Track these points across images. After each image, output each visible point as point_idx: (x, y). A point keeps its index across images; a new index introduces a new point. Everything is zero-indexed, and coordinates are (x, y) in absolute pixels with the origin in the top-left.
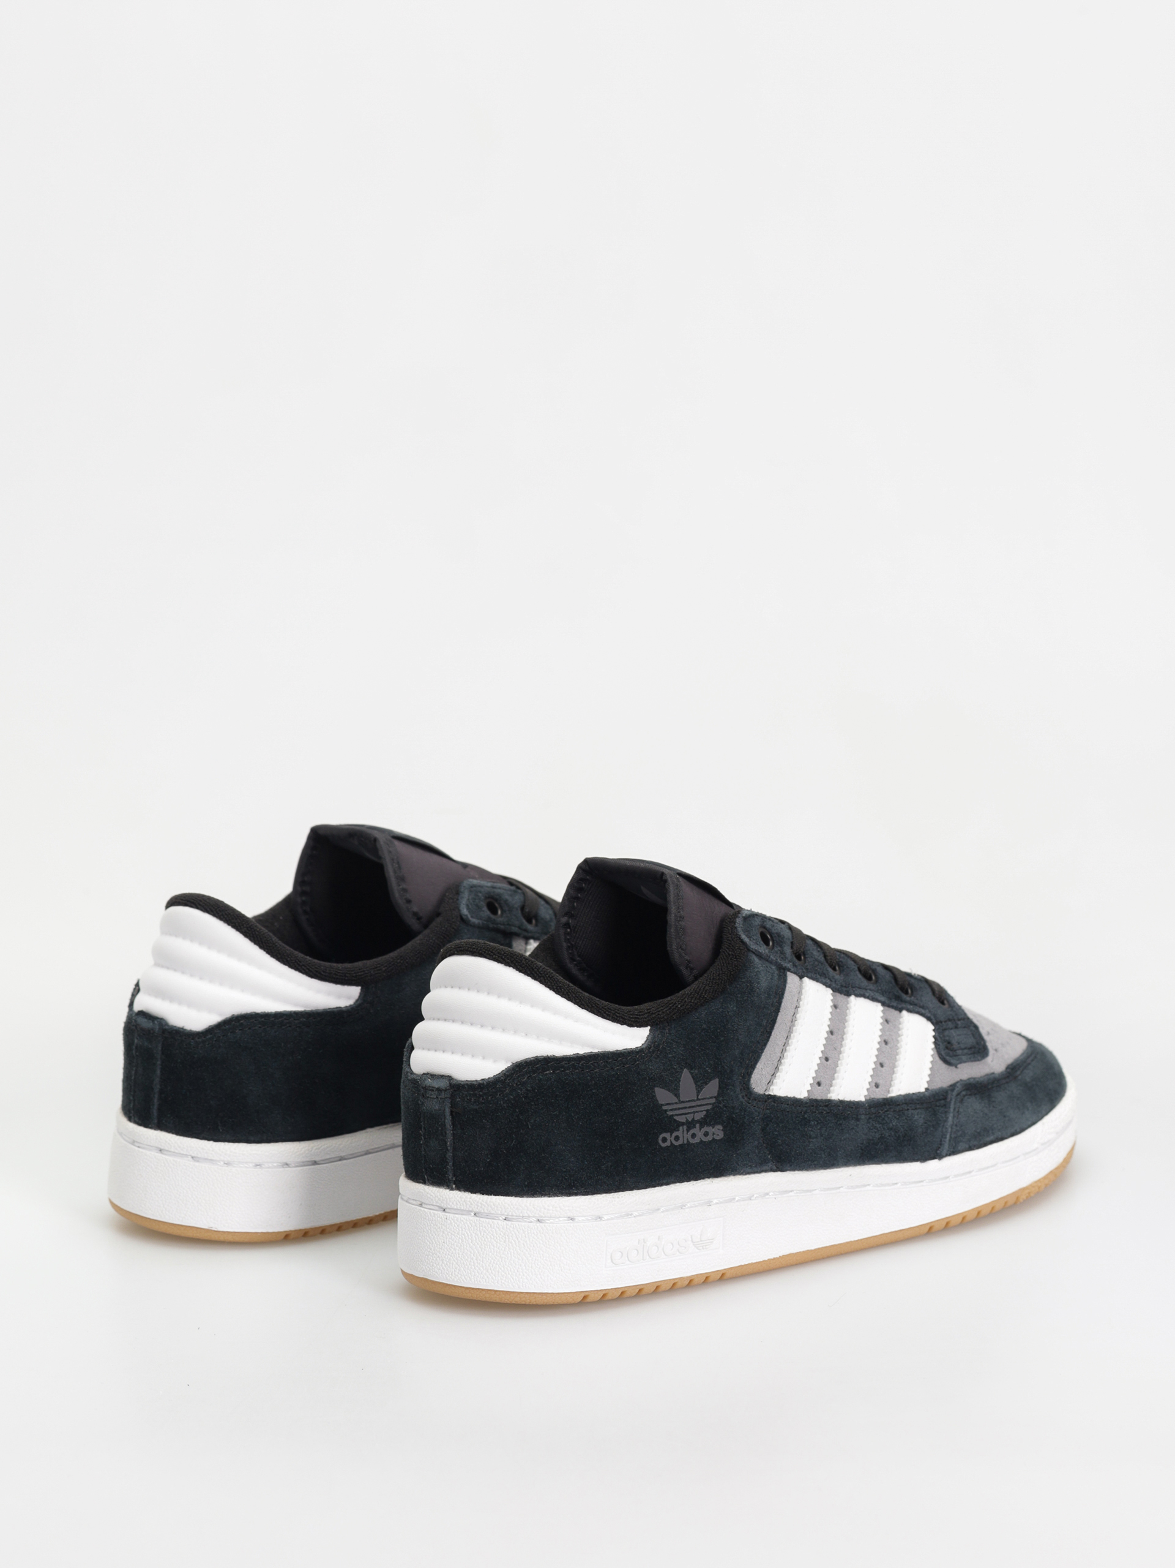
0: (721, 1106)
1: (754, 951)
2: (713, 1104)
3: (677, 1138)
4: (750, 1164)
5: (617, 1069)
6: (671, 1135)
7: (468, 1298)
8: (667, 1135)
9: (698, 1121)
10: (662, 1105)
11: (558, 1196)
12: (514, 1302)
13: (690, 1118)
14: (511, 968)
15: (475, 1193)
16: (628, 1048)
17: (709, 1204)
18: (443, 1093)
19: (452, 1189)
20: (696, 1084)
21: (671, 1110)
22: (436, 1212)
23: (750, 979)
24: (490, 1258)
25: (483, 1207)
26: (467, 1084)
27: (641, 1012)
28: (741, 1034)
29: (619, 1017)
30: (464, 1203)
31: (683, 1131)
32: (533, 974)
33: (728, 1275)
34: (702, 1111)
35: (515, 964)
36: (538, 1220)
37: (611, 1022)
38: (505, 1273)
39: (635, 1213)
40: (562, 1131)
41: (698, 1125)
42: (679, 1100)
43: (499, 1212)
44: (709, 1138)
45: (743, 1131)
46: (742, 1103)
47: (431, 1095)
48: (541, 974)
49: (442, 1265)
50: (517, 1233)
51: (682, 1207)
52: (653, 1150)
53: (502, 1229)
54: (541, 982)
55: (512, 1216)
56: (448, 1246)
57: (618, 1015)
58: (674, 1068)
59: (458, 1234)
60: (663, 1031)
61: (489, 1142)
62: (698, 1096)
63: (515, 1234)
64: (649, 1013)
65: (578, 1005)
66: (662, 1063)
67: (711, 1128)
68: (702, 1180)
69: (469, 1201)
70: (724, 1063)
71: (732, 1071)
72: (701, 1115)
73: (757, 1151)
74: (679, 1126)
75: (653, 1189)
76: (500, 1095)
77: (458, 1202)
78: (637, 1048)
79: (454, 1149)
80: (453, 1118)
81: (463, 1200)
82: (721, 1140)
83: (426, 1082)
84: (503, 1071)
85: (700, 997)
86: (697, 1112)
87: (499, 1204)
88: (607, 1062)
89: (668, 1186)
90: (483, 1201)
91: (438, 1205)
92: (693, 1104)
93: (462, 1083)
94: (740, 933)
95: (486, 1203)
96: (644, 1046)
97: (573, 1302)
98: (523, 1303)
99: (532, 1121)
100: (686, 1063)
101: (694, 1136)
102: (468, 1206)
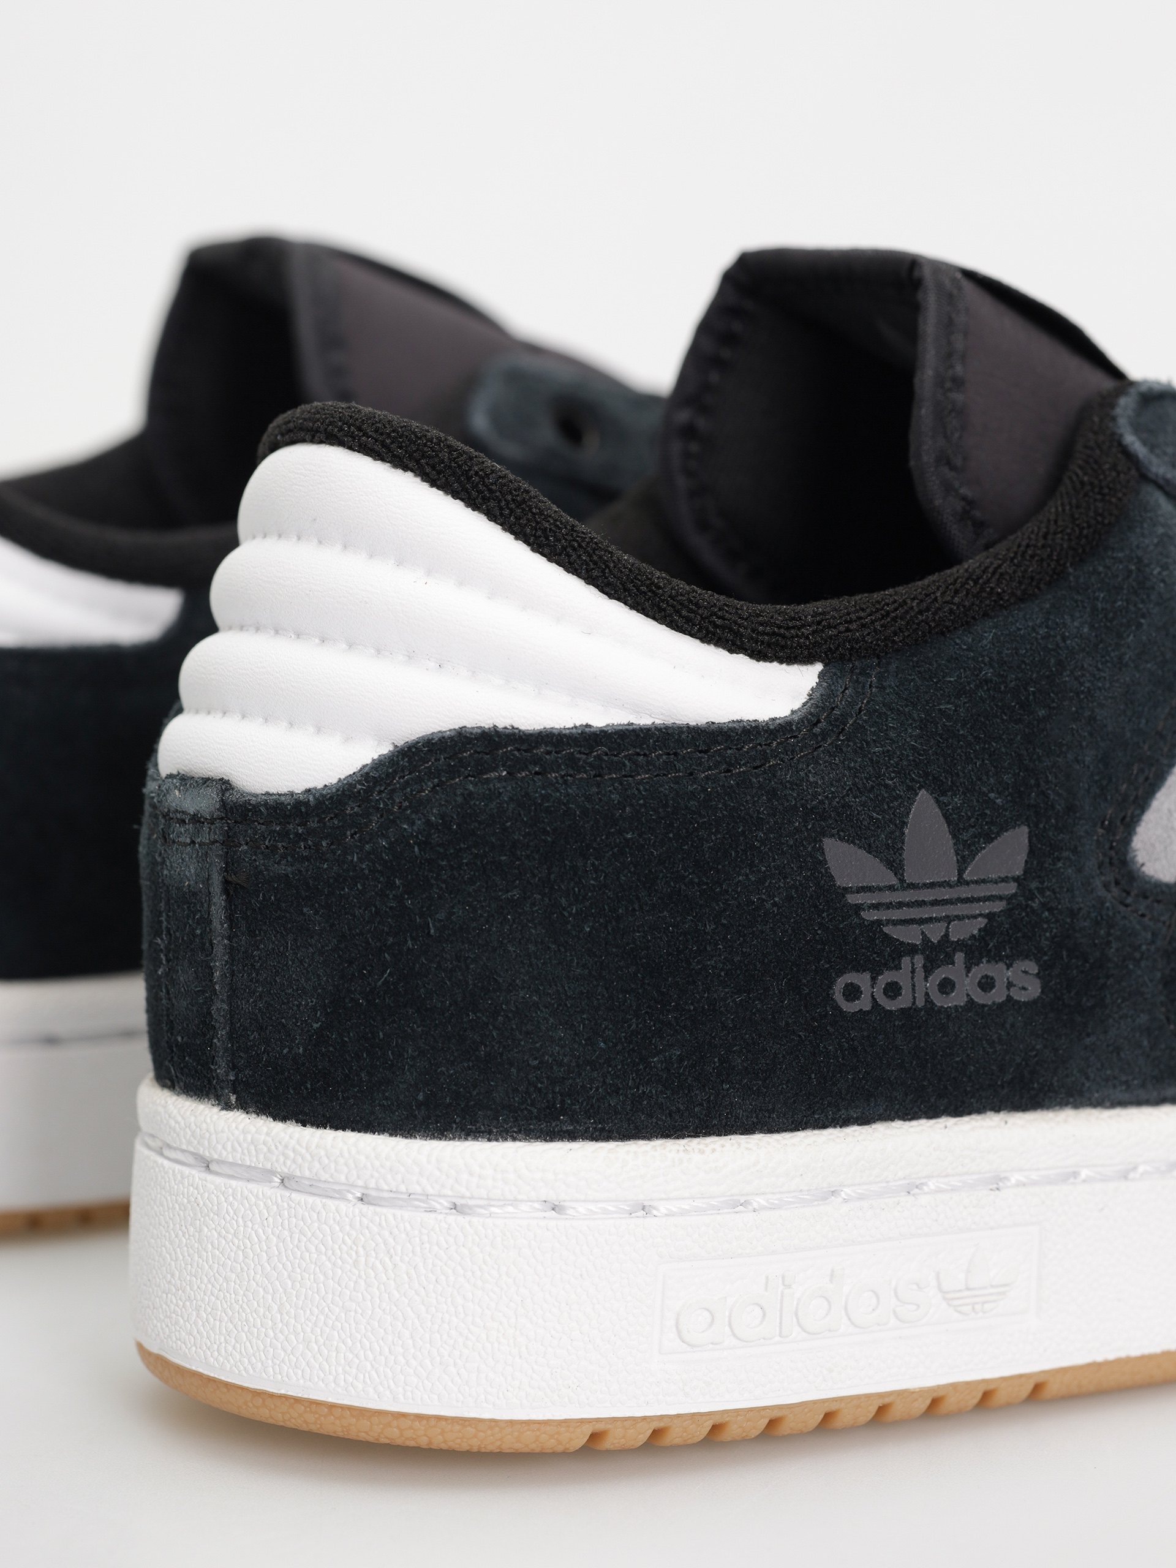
0: (1035, 905)
1: (1161, 482)
2: (1009, 899)
3: (893, 990)
4: (1124, 1078)
5: (707, 778)
6: (874, 979)
7: (263, 1420)
8: (862, 979)
9: (961, 945)
10: (846, 890)
11: (514, 1139)
12: (383, 1440)
13: (935, 933)
14: (410, 474)
15: (284, 1119)
16: (745, 718)
17: (997, 1183)
18: (206, 829)
19: (227, 1107)
20: (954, 836)
21: (876, 907)
22: (186, 1170)
23: (1140, 553)
24: (316, 1310)
25: (300, 1160)
26: (266, 804)
27: (792, 619)
28: (1101, 706)
29: (723, 627)
30: (252, 1148)
31: (913, 972)
32: (467, 491)
33: (1053, 1389)
34: (975, 917)
35: (418, 462)
36: (455, 1207)
37: (697, 642)
38: (357, 1356)
39: (761, 1201)
40: (532, 948)
41: (959, 957)
42: (902, 881)
43: (343, 1179)
44: (997, 995)
45: (1102, 981)
46: (1103, 903)
47: (179, 834)
48: (491, 491)
49: (195, 1323)
50: (391, 1241)
51: (912, 1188)
52: (813, 1019)
53: (348, 1228)
54: (492, 517)
55: (378, 1189)
56: (210, 1267)
57: (719, 622)
58: (886, 786)
59: (235, 1235)
60: (861, 679)
61: (320, 972)
62: (961, 872)
63: (385, 1243)
64: (819, 623)
65: (597, 586)
66: (850, 769)
67: (1001, 966)
68: (974, 1116)
69: (264, 1143)
70: (1047, 782)
71: (1070, 809)
72: (975, 927)
73: (1145, 1043)
74: (900, 957)
75: (816, 1132)
76: (352, 836)
77: (237, 1145)
78: (774, 720)
79: (233, 991)
80: (229, 899)
81: (249, 1137)
82: (1035, 1002)
83: (170, 798)
84: (364, 766)
85: (982, 589)
86: (959, 918)
87: (341, 1155)
88: (676, 754)
89: (866, 1127)
90: (299, 1143)
91: (192, 1149)
92: (946, 894)
93: (253, 801)
94: (1122, 431)
95: (307, 1149)
96: (796, 718)
97: (560, 1449)
98: (412, 1444)
99: (441, 915)
100: (927, 774)
101: (946, 986)
102: (261, 1157)
